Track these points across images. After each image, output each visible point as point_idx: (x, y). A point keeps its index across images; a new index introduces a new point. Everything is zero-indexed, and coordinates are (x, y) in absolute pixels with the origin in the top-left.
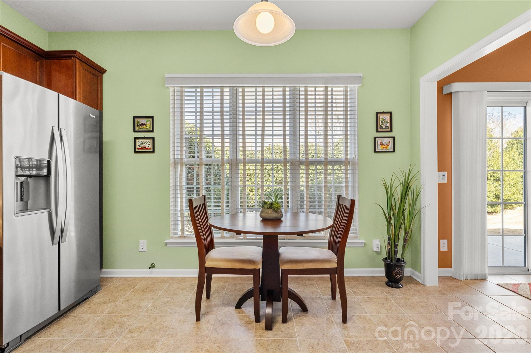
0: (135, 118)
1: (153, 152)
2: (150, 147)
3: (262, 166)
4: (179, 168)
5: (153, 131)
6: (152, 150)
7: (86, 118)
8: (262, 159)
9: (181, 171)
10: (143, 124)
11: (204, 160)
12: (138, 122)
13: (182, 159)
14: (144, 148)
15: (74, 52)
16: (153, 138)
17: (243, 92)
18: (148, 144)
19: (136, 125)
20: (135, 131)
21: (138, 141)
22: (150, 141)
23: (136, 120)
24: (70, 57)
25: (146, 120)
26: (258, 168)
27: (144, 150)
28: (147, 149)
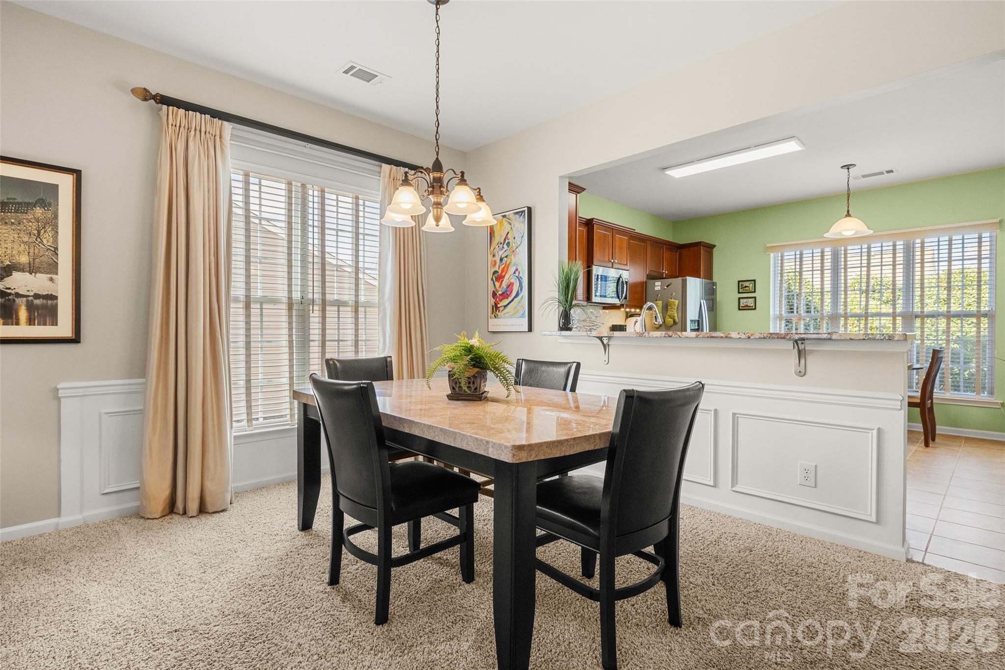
0: (739, 282)
1: (755, 309)
2: (752, 305)
3: (866, 320)
4: (778, 322)
5: (755, 292)
6: (754, 308)
7: (706, 284)
8: (866, 313)
9: (780, 324)
10: (746, 287)
11: (803, 314)
12: (742, 285)
13: (781, 315)
14: (747, 306)
15: (700, 242)
16: (755, 298)
17: (845, 250)
18: (750, 302)
19: (740, 287)
20: (739, 293)
21: (742, 301)
22: (752, 300)
23: (740, 283)
24: (697, 246)
25: (749, 282)
26: (863, 322)
27: (747, 308)
28: (750, 307)
